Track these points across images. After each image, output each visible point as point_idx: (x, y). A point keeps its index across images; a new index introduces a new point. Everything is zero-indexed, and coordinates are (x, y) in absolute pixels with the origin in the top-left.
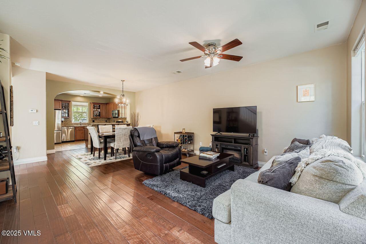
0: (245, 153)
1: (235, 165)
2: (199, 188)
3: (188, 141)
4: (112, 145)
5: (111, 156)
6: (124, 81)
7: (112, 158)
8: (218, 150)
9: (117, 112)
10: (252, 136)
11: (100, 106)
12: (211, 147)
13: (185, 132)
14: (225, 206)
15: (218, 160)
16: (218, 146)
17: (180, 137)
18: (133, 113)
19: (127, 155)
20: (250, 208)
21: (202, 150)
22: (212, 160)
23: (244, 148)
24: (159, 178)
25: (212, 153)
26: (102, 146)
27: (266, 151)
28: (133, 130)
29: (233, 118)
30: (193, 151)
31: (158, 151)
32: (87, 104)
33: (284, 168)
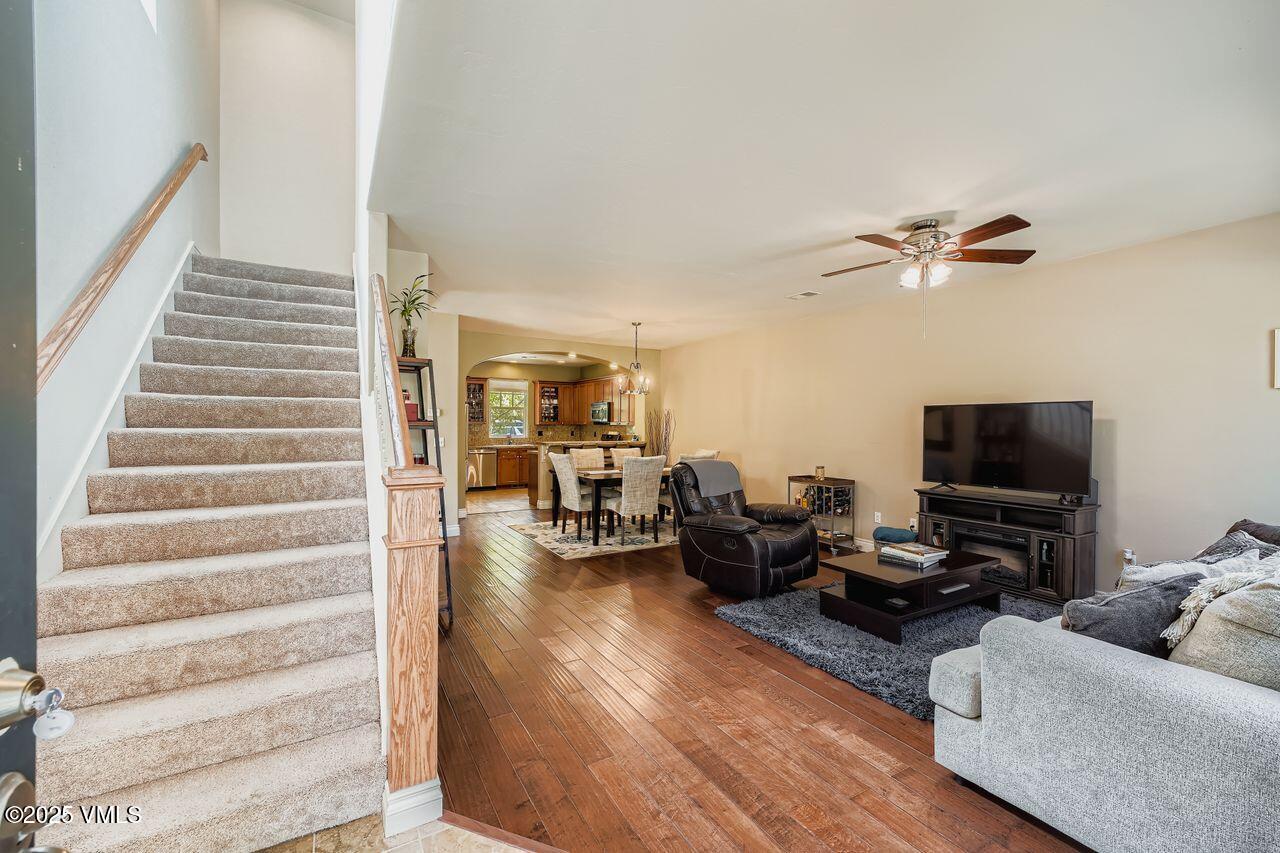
0: (1044, 558)
1: (1003, 595)
2: (881, 643)
3: (835, 506)
4: (611, 505)
5: (608, 536)
6: (639, 324)
7: (611, 540)
8: (941, 541)
9: (605, 407)
10: (1072, 501)
11: (557, 389)
12: (916, 528)
13: (826, 479)
14: (964, 675)
15: (943, 571)
16: (939, 527)
17: (806, 493)
18: (653, 413)
19: (649, 537)
20: (1032, 681)
21: (883, 537)
22: (922, 569)
23: (1041, 543)
24: (757, 605)
25: (922, 548)
26: (589, 505)
27: (1128, 556)
28: (682, 469)
29: (1002, 431)
30: (851, 538)
31: (753, 531)
32: (524, 385)
33: (1143, 598)
